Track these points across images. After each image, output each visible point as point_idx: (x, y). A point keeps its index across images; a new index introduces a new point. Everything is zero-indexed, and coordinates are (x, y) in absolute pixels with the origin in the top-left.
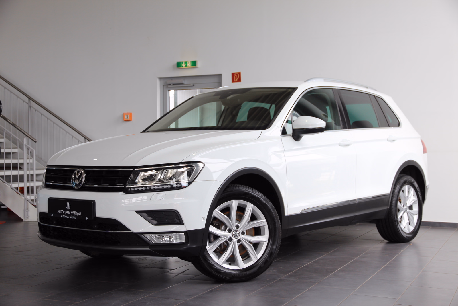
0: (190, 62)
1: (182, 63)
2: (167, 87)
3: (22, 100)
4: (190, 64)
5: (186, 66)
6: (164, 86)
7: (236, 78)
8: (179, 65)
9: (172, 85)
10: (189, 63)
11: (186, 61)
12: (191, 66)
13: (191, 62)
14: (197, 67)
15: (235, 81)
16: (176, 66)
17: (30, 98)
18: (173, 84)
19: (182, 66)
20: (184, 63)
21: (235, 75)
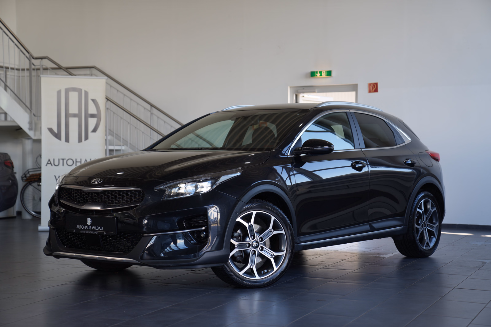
0: (325, 72)
1: (317, 72)
3: (143, 107)
4: (325, 74)
5: (321, 75)
7: (373, 89)
8: (313, 74)
10: (323, 73)
11: (320, 71)
12: (326, 75)
13: (326, 71)
14: (332, 77)
15: (371, 91)
16: (310, 75)
17: (152, 105)
19: (317, 76)
20: (318, 73)
21: (372, 85)
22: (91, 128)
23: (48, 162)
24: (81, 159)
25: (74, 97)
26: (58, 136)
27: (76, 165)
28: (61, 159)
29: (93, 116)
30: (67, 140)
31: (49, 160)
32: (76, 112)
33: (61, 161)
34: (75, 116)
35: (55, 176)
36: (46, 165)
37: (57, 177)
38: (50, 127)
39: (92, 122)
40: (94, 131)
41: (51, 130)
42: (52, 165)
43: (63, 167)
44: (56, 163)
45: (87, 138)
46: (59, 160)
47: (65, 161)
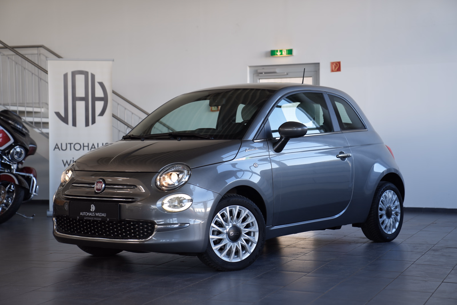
0: (285, 51)
1: (277, 51)
2: (258, 76)
4: (286, 52)
5: (281, 54)
6: (254, 74)
7: (335, 68)
8: (273, 53)
9: (263, 73)
10: (284, 51)
11: (281, 49)
12: (287, 54)
13: (287, 50)
14: (293, 56)
15: (334, 70)
16: (270, 54)
18: (265, 73)
19: (277, 55)
20: (279, 51)
21: (334, 64)
22: (98, 110)
23: (56, 146)
24: (88, 144)
25: (80, 79)
26: (65, 120)
27: (83, 150)
28: (69, 143)
29: (100, 99)
30: (74, 124)
31: (57, 145)
32: (83, 95)
33: (69, 146)
34: (81, 99)
35: (63, 161)
36: (54, 150)
37: (65, 163)
38: (57, 111)
39: (99, 105)
40: (102, 114)
41: (58, 114)
42: (59, 150)
43: (71, 151)
44: (64, 148)
45: (94, 122)
46: (66, 144)
47: (72, 145)
